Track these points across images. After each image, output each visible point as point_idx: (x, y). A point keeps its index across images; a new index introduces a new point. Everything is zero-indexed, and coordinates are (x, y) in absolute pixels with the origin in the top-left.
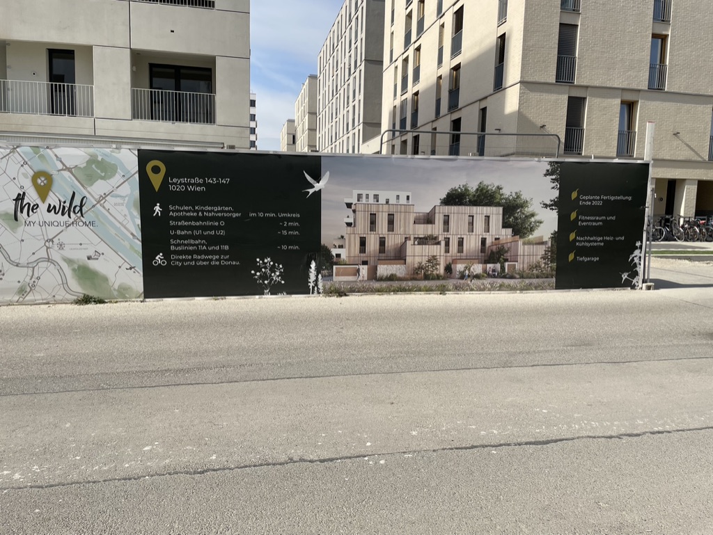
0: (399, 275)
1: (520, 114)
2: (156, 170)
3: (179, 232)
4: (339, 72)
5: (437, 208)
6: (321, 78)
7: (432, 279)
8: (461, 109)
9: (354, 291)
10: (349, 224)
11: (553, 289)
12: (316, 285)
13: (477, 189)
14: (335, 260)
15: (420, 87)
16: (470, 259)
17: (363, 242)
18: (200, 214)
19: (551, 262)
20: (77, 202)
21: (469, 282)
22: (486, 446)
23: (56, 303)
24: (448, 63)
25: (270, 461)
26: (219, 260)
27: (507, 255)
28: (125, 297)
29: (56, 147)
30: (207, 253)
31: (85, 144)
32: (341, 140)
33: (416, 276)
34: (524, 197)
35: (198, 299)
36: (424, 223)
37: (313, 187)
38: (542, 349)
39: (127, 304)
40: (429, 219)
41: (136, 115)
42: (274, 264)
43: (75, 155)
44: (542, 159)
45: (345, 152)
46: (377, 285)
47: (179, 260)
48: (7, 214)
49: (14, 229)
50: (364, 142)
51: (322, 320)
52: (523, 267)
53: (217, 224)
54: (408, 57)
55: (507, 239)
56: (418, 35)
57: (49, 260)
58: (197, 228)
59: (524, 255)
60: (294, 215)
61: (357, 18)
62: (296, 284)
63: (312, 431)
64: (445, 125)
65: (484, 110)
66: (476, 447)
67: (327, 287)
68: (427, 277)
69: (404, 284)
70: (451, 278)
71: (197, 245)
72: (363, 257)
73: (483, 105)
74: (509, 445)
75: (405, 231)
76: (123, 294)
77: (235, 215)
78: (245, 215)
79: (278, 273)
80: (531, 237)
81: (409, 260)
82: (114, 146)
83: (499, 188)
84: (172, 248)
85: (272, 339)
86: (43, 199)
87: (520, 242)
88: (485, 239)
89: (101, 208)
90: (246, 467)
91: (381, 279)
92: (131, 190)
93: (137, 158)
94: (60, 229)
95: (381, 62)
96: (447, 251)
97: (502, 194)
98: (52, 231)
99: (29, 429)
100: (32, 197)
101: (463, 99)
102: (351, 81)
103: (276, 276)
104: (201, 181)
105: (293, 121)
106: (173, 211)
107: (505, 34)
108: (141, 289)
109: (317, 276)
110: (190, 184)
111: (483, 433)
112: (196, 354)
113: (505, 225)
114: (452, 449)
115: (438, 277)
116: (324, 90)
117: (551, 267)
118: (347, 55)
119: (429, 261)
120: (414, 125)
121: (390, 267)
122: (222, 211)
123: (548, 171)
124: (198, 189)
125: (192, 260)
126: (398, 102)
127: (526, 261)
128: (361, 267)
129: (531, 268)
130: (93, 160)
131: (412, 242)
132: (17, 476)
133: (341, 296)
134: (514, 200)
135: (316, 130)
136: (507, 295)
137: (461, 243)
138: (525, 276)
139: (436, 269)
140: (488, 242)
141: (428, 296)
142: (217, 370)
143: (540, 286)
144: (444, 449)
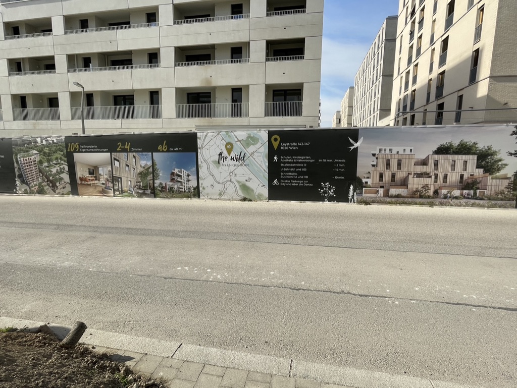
0: (403, 194)
1: (488, 97)
2: (276, 140)
3: (285, 169)
4: (367, 83)
5: (430, 156)
6: (356, 88)
7: (425, 198)
8: (444, 97)
9: (375, 203)
10: (373, 166)
11: (514, 208)
12: (353, 198)
13: (459, 145)
14: (364, 185)
15: (416, 87)
16: (452, 187)
17: (381, 176)
18: (295, 161)
19: (513, 191)
20: (242, 155)
21: (450, 201)
22: (468, 305)
23: (233, 200)
24: (437, 71)
25: (331, 290)
26: (303, 183)
27: (479, 186)
28: (260, 199)
29: (235, 131)
30: (297, 179)
31: (246, 129)
32: (366, 120)
33: (414, 196)
34: (494, 149)
35: (293, 202)
36: (421, 165)
37: (353, 145)
38: (507, 247)
39: (261, 202)
40: (424, 163)
41: (266, 115)
42: (330, 186)
43: (242, 134)
44: (509, 124)
45: (368, 126)
46: (389, 200)
47: (284, 183)
48: (216, 161)
49: (218, 167)
50: (380, 120)
51: (357, 217)
52: (491, 193)
53: (302, 165)
54: (409, 70)
55: (479, 175)
56: (416, 57)
57: (231, 181)
58: (293, 167)
59: (492, 186)
60: (342, 161)
61: (379, 53)
62: (342, 197)
63: (354, 278)
64: (433, 107)
65: (461, 97)
66: (461, 304)
67: (359, 199)
68: (421, 197)
69: (406, 200)
70: (437, 198)
71: (293, 176)
72: (381, 184)
73: (460, 93)
74: (486, 307)
75: (408, 169)
76: (260, 198)
77: (311, 161)
78: (317, 161)
79: (332, 191)
80: (498, 174)
81: (410, 186)
82: (258, 130)
83: (475, 144)
84: (282, 177)
85: (330, 225)
86: (229, 154)
87: (489, 178)
88: (463, 175)
89: (252, 158)
90: (319, 291)
91: (392, 197)
92: (265, 150)
93: (267, 135)
94: (235, 167)
95: (392, 76)
96: (436, 181)
97: (477, 148)
98: (232, 168)
99: (223, 256)
100: (225, 153)
101: (445, 92)
102: (373, 88)
103: (331, 192)
104: (296, 144)
105: (340, 112)
106: (283, 159)
107: (479, 48)
108: (267, 196)
109: (354, 194)
110: (290, 146)
111: (465, 296)
112: (292, 229)
113: (478, 167)
114: (443, 303)
115: (429, 197)
116: (358, 94)
117: (513, 194)
118: (372, 74)
119: (423, 187)
120: (412, 108)
121: (397, 190)
122: (305, 159)
123: (514, 132)
124: (294, 148)
125: (290, 183)
126: (402, 97)
127: (493, 189)
128: (380, 189)
129: (497, 194)
130: (249, 137)
131: (412, 176)
132: (219, 276)
133: (367, 205)
134: (486, 151)
135: (352, 115)
136: (478, 210)
137: (445, 177)
138: (491, 198)
139: (428, 192)
140: (465, 177)
141: (422, 207)
142: (302, 238)
143: (503, 206)
144: (438, 302)
